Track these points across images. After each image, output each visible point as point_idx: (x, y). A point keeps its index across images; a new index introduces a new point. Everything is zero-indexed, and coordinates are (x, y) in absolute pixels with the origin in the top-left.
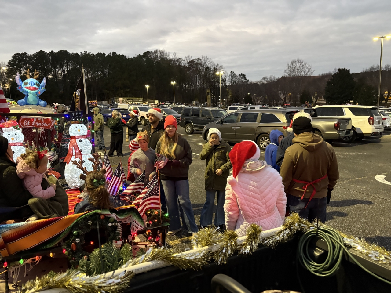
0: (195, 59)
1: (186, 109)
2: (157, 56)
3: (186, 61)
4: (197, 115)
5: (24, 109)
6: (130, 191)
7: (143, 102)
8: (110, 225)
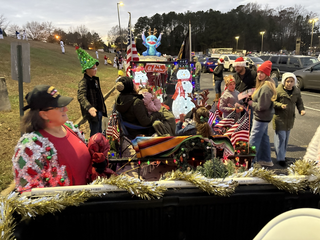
0: (288, 8)
1: (273, 58)
2: (249, 9)
3: (277, 11)
4: (285, 63)
5: (146, 59)
6: (222, 125)
7: (233, 52)
8: (208, 148)
